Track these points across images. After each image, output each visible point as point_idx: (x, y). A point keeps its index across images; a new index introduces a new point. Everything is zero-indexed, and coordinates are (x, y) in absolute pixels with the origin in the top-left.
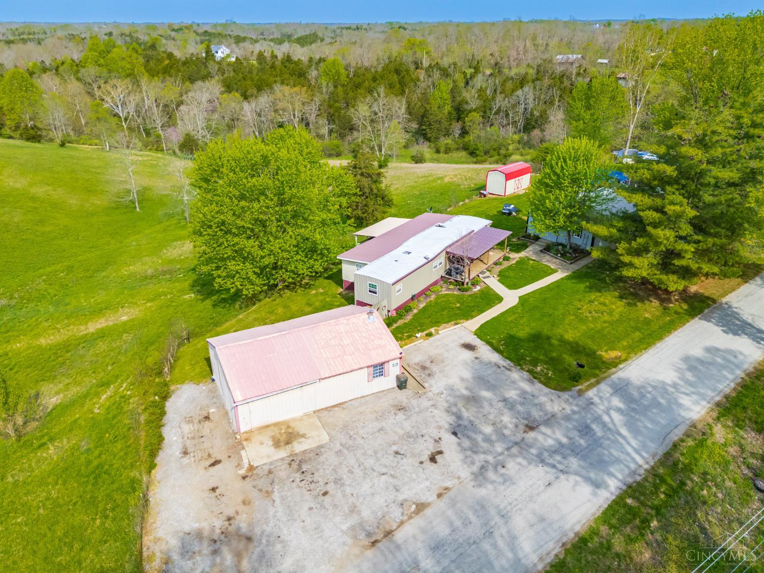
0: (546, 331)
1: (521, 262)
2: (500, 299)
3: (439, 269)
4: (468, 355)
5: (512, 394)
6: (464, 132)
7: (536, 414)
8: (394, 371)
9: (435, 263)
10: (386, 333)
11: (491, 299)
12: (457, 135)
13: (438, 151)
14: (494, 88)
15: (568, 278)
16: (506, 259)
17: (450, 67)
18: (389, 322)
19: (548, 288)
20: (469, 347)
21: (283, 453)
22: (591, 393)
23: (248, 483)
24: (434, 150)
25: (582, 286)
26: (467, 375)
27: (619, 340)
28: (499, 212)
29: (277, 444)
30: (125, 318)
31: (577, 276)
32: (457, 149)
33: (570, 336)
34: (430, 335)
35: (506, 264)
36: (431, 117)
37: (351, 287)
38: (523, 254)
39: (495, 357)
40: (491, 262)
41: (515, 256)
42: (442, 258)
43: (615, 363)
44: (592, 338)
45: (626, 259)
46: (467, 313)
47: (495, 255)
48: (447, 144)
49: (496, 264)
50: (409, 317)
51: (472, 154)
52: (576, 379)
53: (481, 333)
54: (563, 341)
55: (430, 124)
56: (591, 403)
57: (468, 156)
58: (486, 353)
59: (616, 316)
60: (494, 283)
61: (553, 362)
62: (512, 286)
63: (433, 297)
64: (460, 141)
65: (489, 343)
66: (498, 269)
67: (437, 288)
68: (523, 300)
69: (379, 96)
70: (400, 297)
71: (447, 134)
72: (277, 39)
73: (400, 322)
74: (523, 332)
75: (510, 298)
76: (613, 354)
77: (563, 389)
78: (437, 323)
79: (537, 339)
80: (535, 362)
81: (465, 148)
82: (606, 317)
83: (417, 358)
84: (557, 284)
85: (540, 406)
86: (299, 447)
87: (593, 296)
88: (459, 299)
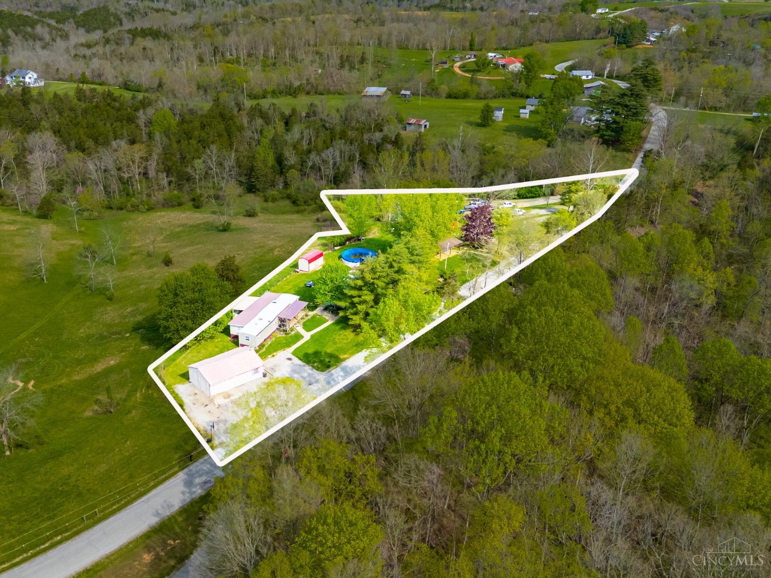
0: (320, 349)
1: (313, 317)
2: (302, 337)
3: (276, 324)
4: (289, 362)
5: (305, 375)
6: (286, 185)
7: (313, 380)
8: (261, 371)
9: (274, 322)
10: (257, 355)
11: (298, 337)
12: (281, 187)
13: (266, 201)
14: (309, 137)
15: (333, 324)
16: (307, 315)
17: (269, 109)
18: (257, 351)
19: (324, 330)
20: (290, 359)
21: (228, 400)
22: (333, 371)
23: (220, 409)
24: (263, 199)
25: (338, 328)
26: (289, 370)
27: (348, 350)
28: (305, 285)
29: (225, 398)
30: (112, 362)
31: (337, 323)
32: (282, 198)
33: (329, 351)
34: (273, 356)
35: (307, 318)
36: (259, 171)
37: (236, 337)
38: (315, 312)
39: (300, 362)
40: (299, 318)
41: (311, 314)
42: (277, 320)
43: (344, 360)
44: (338, 351)
45: (351, 317)
46: (288, 344)
47: (302, 314)
48: (273, 195)
49: (302, 319)
50: (264, 349)
51: (294, 202)
52: (329, 367)
53: (294, 353)
54: (326, 353)
55: (258, 178)
56: (332, 374)
57: (292, 205)
58: (296, 361)
59: (349, 340)
60: (300, 329)
61: (321, 362)
62: (308, 330)
63: (274, 339)
64: (284, 191)
65: (297, 357)
66: (303, 321)
67: (275, 334)
68: (312, 336)
69: (212, 152)
70: (260, 340)
71: (273, 185)
72: (58, 13)
73: (261, 352)
74: (311, 351)
75: (307, 336)
76: (345, 356)
77: (323, 371)
78: (276, 351)
79: (317, 354)
80: (314, 362)
81: (289, 197)
82: (345, 341)
83: (269, 366)
84: (327, 328)
85: (314, 378)
86: (233, 398)
87: (341, 332)
88: (285, 339)
